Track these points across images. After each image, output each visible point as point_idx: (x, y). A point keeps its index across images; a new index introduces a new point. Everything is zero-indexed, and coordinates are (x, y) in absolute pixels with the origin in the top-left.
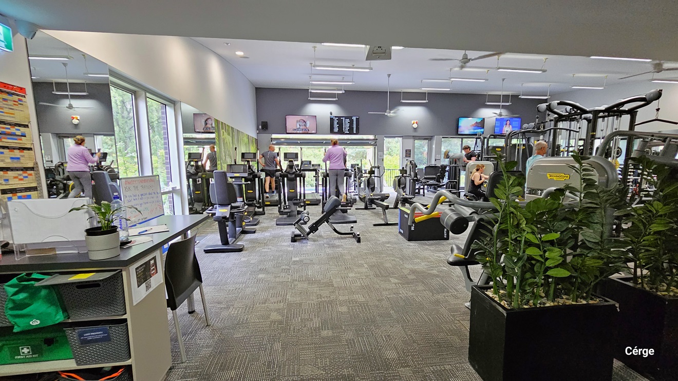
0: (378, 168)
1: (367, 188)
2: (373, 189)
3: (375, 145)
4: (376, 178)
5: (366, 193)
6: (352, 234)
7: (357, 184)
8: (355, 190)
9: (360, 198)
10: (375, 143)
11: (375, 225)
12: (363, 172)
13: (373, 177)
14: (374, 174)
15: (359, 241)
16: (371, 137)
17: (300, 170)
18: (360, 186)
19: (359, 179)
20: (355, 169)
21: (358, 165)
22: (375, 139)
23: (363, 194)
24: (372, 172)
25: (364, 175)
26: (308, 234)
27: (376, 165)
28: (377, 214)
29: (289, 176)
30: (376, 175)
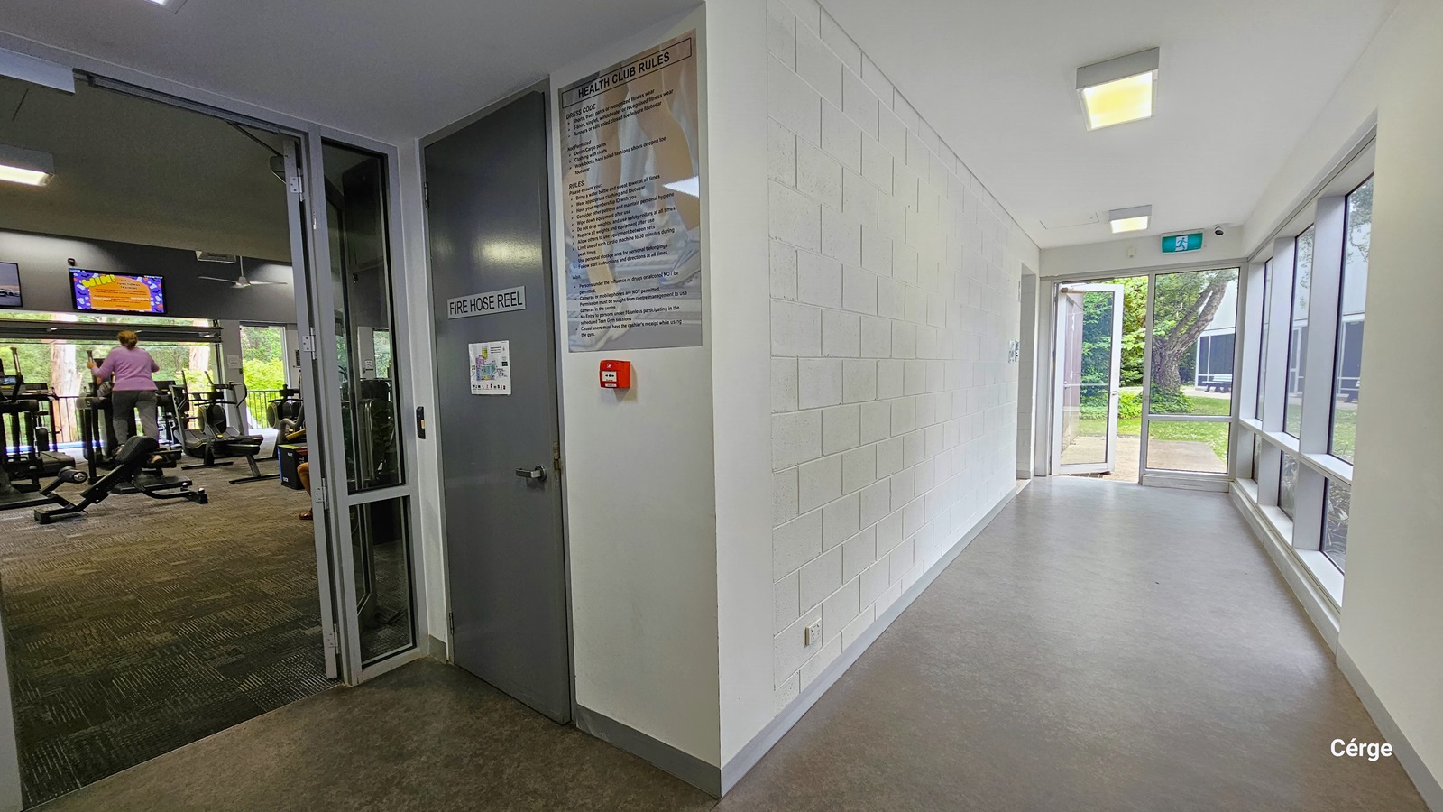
0: (232, 386)
1: (207, 425)
2: (222, 428)
3: (216, 339)
4: (226, 405)
5: (204, 437)
6: (186, 495)
9: (189, 450)
10: (215, 336)
11: (234, 482)
13: (219, 404)
14: (222, 397)
15: (204, 502)
18: (185, 427)
20: (167, 392)
23: (196, 442)
24: (215, 395)
25: (193, 404)
26: (85, 505)
27: (224, 383)
30: (226, 400)
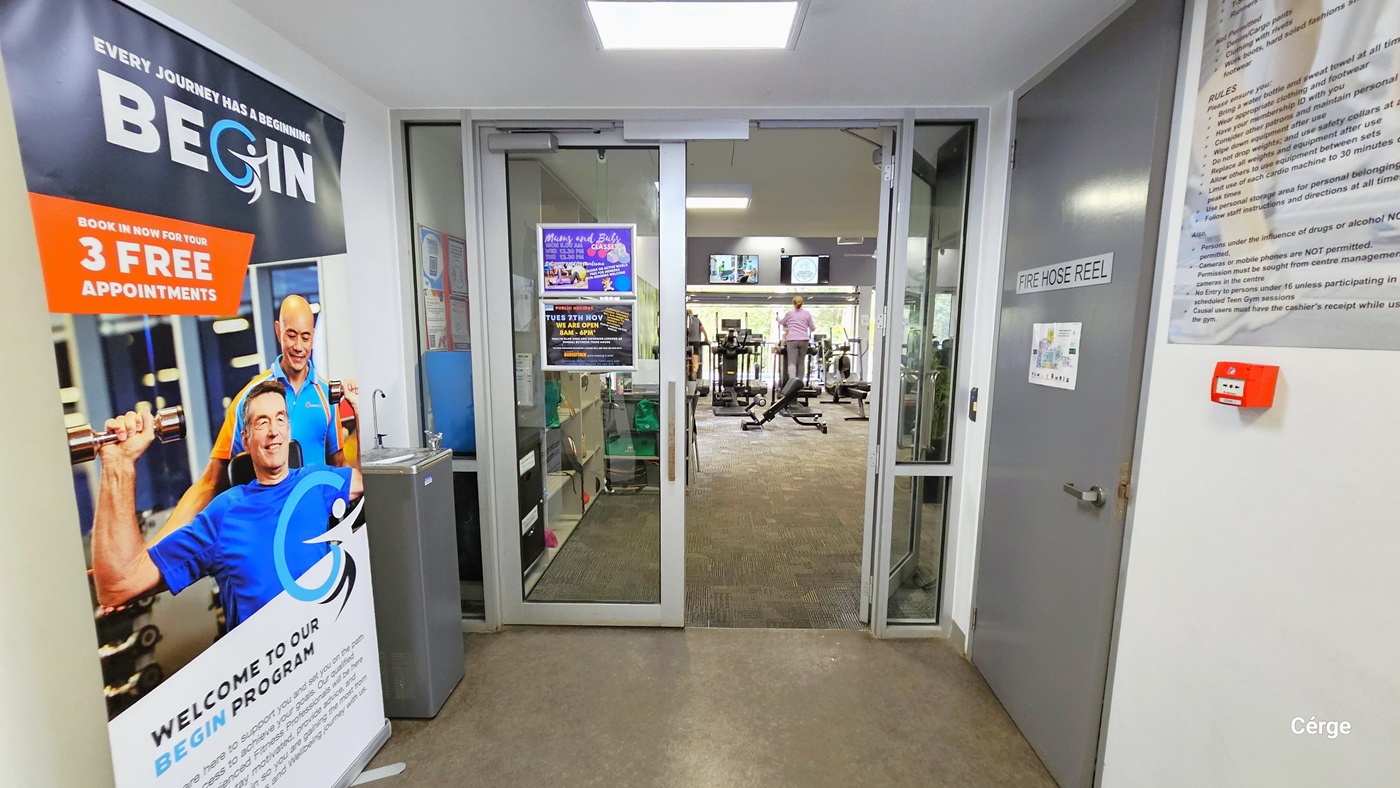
0: (859, 341)
1: (838, 371)
2: (847, 374)
3: (856, 302)
5: (836, 380)
6: (815, 424)
7: (823, 367)
8: (819, 377)
9: (827, 388)
10: (855, 300)
11: (846, 419)
12: (834, 347)
15: (825, 432)
16: (850, 289)
17: (744, 344)
18: (827, 370)
19: (827, 359)
20: (820, 343)
21: (825, 336)
22: (856, 294)
23: (831, 383)
25: (834, 353)
26: (763, 422)
27: (855, 337)
28: (852, 409)
29: (728, 352)
30: (854, 353)
